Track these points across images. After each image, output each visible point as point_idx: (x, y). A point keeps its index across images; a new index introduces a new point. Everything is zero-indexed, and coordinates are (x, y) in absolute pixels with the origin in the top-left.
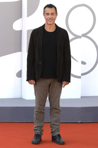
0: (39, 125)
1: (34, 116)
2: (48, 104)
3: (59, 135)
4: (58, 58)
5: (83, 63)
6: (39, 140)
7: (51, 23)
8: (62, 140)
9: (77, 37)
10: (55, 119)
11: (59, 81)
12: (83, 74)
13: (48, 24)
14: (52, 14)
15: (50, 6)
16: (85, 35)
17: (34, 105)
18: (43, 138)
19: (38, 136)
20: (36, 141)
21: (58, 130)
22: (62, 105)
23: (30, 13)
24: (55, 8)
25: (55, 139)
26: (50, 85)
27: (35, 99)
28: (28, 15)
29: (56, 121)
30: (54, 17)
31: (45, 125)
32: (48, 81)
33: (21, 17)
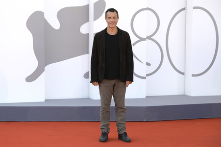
0: (105, 124)
1: (101, 115)
2: (113, 104)
3: (125, 133)
4: (121, 60)
5: (148, 64)
6: (106, 137)
7: (113, 26)
8: (128, 138)
9: (141, 39)
10: (120, 118)
11: (122, 82)
12: (147, 75)
13: (110, 27)
14: (114, 17)
15: (112, 10)
16: (149, 38)
17: (99, 105)
18: (110, 135)
19: (105, 134)
20: (104, 139)
21: (124, 128)
22: (126, 104)
23: (96, 17)
24: (117, 12)
25: (122, 137)
26: (114, 86)
27: (100, 99)
28: (95, 19)
29: (122, 120)
30: (115, 20)
31: (111, 123)
32: (113, 82)
33: (88, 21)
